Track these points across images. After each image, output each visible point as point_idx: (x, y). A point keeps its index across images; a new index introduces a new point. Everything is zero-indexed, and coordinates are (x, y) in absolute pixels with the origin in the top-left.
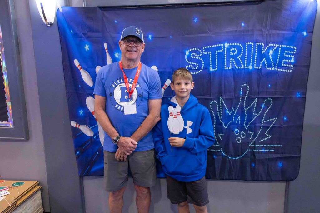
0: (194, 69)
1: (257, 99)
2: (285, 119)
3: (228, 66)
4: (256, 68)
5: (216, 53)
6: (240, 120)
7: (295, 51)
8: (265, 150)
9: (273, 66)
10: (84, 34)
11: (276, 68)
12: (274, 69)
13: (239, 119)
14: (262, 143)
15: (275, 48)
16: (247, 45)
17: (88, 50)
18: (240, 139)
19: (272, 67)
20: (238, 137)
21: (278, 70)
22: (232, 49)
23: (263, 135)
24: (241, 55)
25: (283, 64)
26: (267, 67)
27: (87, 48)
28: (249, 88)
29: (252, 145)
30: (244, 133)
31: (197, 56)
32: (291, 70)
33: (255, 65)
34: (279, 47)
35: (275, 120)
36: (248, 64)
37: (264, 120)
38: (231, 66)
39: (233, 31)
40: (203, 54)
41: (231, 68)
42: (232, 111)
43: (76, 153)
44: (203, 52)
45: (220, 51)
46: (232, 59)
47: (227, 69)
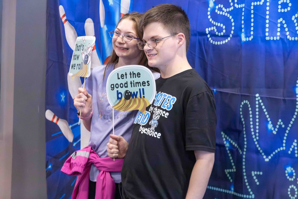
0: (218, 36)
3: (273, 32)
5: (252, 8)
6: (296, 148)
13: (294, 146)
18: (296, 190)
20: (293, 186)
22: (282, 1)
31: (225, 10)
38: (278, 34)
40: (235, 7)
41: (278, 38)
42: (278, 126)
43: (47, 166)
44: (234, 3)
45: (258, 3)
46: (281, 21)
47: (270, 39)
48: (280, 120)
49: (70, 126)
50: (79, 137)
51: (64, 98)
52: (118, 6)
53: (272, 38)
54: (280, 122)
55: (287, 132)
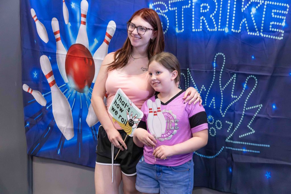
1: (235, 74)
2: (274, 107)
3: (197, 27)
4: (234, 31)
5: (183, 10)
6: (214, 103)
7: (288, 10)
8: (247, 151)
9: (257, 29)
11: (261, 34)
12: (258, 35)
13: (213, 102)
15: (259, 5)
18: (215, 130)
19: (255, 32)
20: (212, 128)
21: (265, 36)
22: (203, 5)
23: (244, 128)
24: (215, 12)
25: (272, 28)
26: (248, 31)
28: (225, 58)
29: (230, 141)
30: (220, 122)
31: (162, 12)
32: (281, 36)
33: (233, 27)
34: (263, 4)
35: (260, 108)
36: (223, 25)
37: (246, 107)
38: (201, 27)
40: (169, 10)
41: (201, 30)
42: (201, 90)
43: (26, 124)
44: (168, 7)
45: (187, 7)
46: (203, 18)
47: (195, 31)
48: (203, 86)
49: (43, 95)
50: (51, 102)
51: (36, 76)
52: (78, 9)
53: (197, 30)
54: (203, 87)
55: (208, 93)
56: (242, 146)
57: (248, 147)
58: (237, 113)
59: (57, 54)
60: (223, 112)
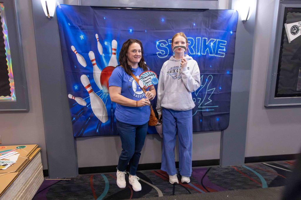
0: (162, 55)
1: (203, 75)
2: (220, 88)
4: (203, 54)
7: (226, 43)
8: (208, 110)
10: (80, 26)
11: (215, 55)
14: (206, 105)
15: (214, 41)
16: (197, 39)
17: (83, 39)
19: (212, 54)
23: (207, 100)
24: (193, 45)
25: (219, 52)
26: (209, 54)
27: (82, 37)
29: (200, 107)
30: (195, 99)
31: (164, 45)
32: (224, 56)
33: (202, 52)
34: (216, 41)
35: (214, 89)
36: (198, 52)
37: (208, 90)
39: (187, 29)
40: (169, 44)
43: (72, 119)
44: (168, 43)
49: (84, 99)
50: (90, 103)
51: (77, 88)
52: (110, 46)
56: (206, 108)
57: (209, 108)
58: (203, 93)
59: (94, 73)
60: (196, 94)
